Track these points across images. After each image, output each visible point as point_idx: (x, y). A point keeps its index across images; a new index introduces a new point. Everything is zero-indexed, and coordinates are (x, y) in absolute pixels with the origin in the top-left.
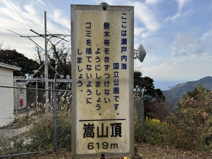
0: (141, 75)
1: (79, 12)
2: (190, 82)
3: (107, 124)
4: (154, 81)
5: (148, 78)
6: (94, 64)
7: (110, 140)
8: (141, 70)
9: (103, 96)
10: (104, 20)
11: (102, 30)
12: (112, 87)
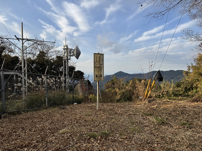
0: (75, 69)
1: (95, 54)
2: (108, 76)
3: (100, 75)
4: (84, 74)
5: (80, 71)
6: (97, 64)
7: (100, 78)
8: (75, 65)
9: (99, 70)
10: (99, 56)
11: (99, 58)
12: (100, 68)
